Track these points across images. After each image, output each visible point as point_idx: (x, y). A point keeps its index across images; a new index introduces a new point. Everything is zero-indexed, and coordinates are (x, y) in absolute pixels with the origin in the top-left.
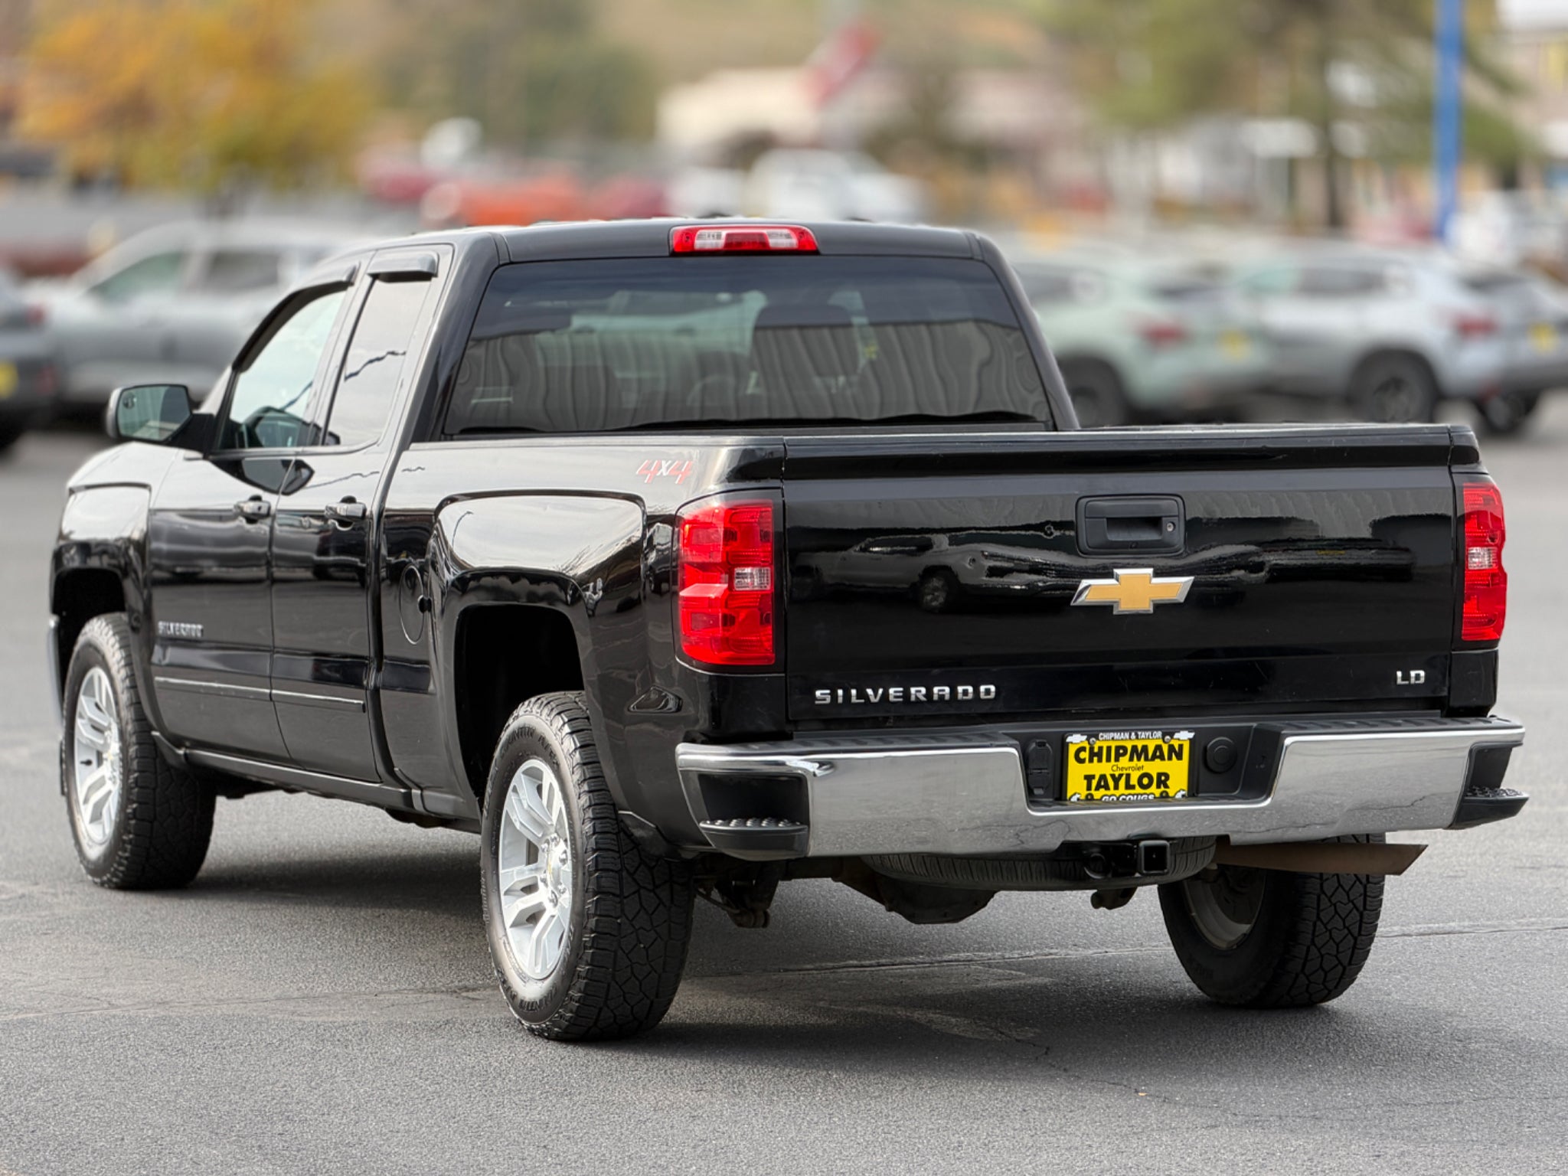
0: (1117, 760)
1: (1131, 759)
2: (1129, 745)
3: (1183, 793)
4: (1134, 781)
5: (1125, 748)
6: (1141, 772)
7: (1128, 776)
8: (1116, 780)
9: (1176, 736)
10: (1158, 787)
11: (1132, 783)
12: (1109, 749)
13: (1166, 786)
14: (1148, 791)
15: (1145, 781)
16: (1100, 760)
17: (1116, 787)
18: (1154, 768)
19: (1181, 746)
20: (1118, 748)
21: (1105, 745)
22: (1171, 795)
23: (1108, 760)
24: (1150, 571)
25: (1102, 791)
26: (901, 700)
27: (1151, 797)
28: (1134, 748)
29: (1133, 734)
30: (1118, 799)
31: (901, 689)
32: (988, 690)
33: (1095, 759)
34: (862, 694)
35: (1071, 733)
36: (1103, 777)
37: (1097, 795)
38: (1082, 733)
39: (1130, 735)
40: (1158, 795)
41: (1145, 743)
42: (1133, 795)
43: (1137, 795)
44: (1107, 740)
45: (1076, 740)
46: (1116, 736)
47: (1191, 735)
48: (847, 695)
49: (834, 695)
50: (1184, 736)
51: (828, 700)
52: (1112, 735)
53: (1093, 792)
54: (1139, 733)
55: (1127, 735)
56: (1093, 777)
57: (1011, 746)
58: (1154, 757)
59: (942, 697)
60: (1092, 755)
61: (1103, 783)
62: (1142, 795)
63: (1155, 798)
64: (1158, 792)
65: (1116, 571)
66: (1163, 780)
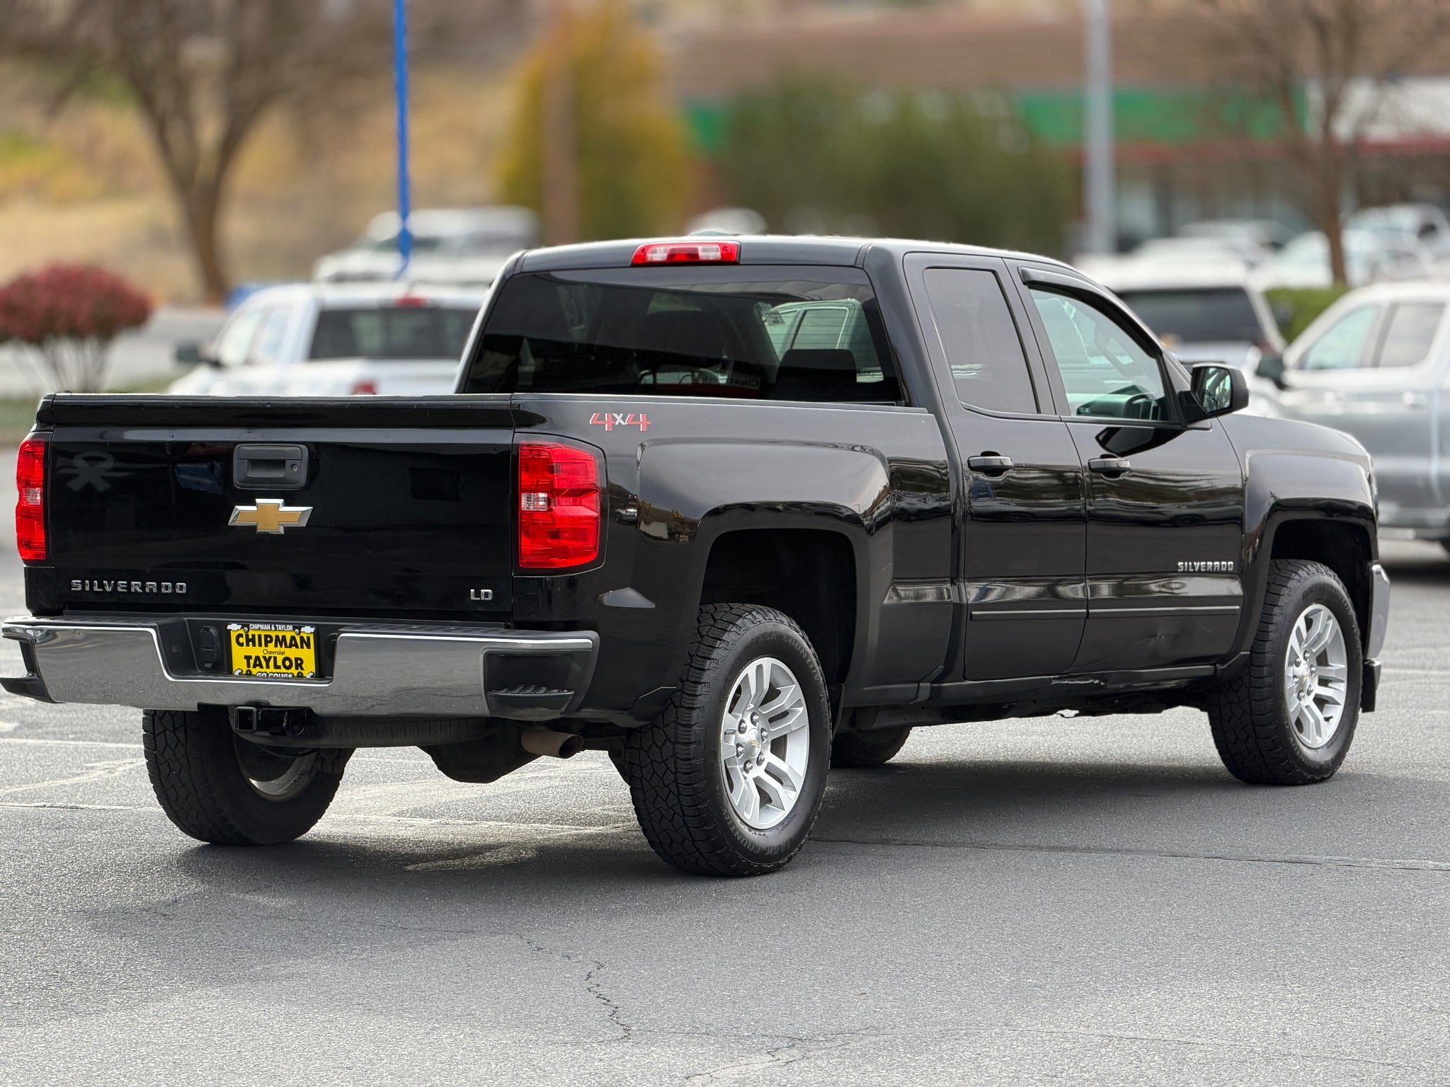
0: (266, 646)
1: (276, 646)
2: (273, 635)
4: (279, 663)
5: (271, 637)
6: (284, 656)
7: (275, 658)
8: (268, 661)
9: (303, 629)
10: (297, 668)
11: (278, 664)
12: (260, 636)
13: (302, 669)
14: (289, 671)
15: (287, 663)
16: (254, 645)
17: (268, 667)
18: (293, 653)
19: (308, 638)
20: (266, 636)
21: (257, 633)
22: (305, 675)
23: (260, 645)
24: (281, 501)
25: (258, 669)
26: (125, 590)
27: (290, 676)
28: (277, 637)
29: (273, 626)
30: (268, 675)
31: (125, 582)
32: (181, 588)
33: (251, 643)
34: (101, 585)
36: (257, 658)
37: (255, 671)
38: (238, 623)
39: (271, 627)
40: (296, 675)
41: (284, 633)
42: (278, 673)
43: (281, 673)
44: (258, 629)
45: (234, 628)
46: (262, 627)
47: (312, 630)
48: (92, 585)
50: (308, 630)
52: (258, 626)
53: (251, 669)
54: (277, 626)
55: (269, 627)
56: (250, 657)
58: (291, 646)
59: (151, 590)
60: (248, 640)
61: (258, 663)
62: (284, 673)
63: (293, 676)
64: (296, 673)
65: (258, 501)
66: (299, 663)
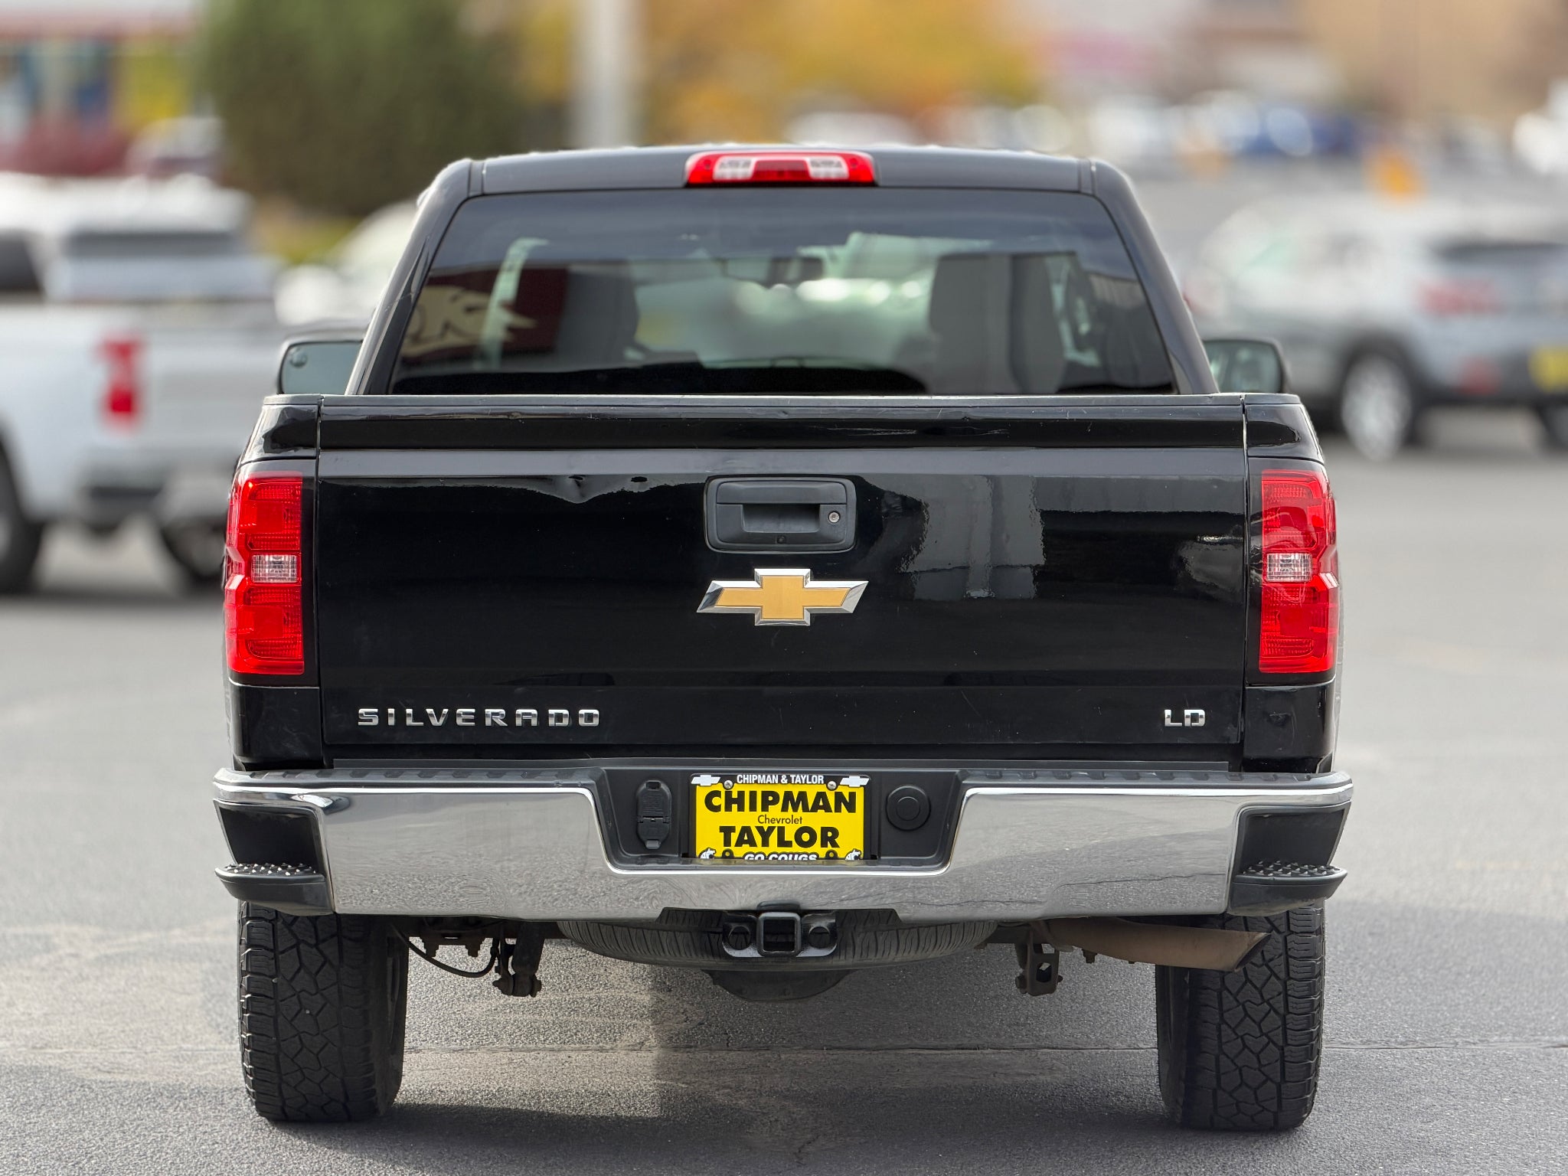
0: (765, 808)
1: (784, 809)
2: (781, 791)
3: (857, 854)
4: (789, 836)
5: (775, 795)
6: (799, 826)
7: (781, 830)
8: (765, 835)
9: (844, 781)
10: (824, 845)
11: (787, 839)
12: (753, 794)
13: (834, 845)
14: (809, 850)
15: (806, 837)
16: (741, 808)
17: (765, 843)
18: (818, 820)
19: (852, 795)
20: (765, 794)
21: (747, 790)
22: (840, 855)
23: (753, 808)
24: (806, 571)
25: (746, 848)
26: (473, 723)
27: (812, 858)
28: (788, 795)
29: (784, 777)
30: (766, 858)
31: (473, 711)
32: (589, 715)
33: (735, 807)
34: (419, 715)
35: (698, 773)
36: (746, 830)
37: (738, 852)
38: (714, 774)
39: (780, 778)
40: (822, 855)
41: (803, 788)
42: (788, 854)
43: (794, 854)
44: (749, 783)
45: (705, 782)
46: (761, 778)
47: (865, 781)
48: (401, 717)
49: (383, 716)
50: (854, 783)
51: (375, 722)
52: (754, 777)
53: (732, 848)
54: (793, 776)
55: (775, 778)
56: (732, 829)
57: (583, 786)
58: (815, 808)
59: (527, 722)
60: (729, 801)
61: (746, 836)
62: (799, 854)
63: (818, 858)
64: (822, 852)
65: (760, 572)
66: (830, 836)
